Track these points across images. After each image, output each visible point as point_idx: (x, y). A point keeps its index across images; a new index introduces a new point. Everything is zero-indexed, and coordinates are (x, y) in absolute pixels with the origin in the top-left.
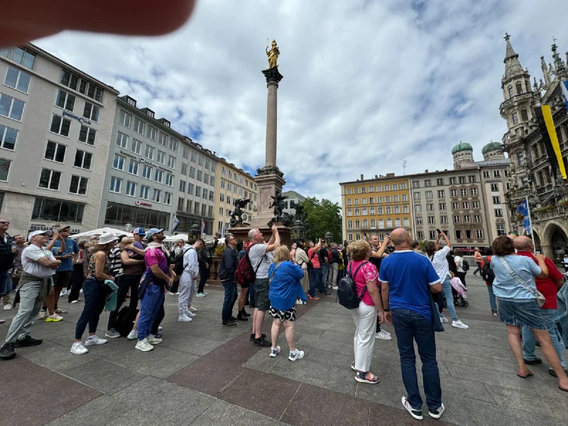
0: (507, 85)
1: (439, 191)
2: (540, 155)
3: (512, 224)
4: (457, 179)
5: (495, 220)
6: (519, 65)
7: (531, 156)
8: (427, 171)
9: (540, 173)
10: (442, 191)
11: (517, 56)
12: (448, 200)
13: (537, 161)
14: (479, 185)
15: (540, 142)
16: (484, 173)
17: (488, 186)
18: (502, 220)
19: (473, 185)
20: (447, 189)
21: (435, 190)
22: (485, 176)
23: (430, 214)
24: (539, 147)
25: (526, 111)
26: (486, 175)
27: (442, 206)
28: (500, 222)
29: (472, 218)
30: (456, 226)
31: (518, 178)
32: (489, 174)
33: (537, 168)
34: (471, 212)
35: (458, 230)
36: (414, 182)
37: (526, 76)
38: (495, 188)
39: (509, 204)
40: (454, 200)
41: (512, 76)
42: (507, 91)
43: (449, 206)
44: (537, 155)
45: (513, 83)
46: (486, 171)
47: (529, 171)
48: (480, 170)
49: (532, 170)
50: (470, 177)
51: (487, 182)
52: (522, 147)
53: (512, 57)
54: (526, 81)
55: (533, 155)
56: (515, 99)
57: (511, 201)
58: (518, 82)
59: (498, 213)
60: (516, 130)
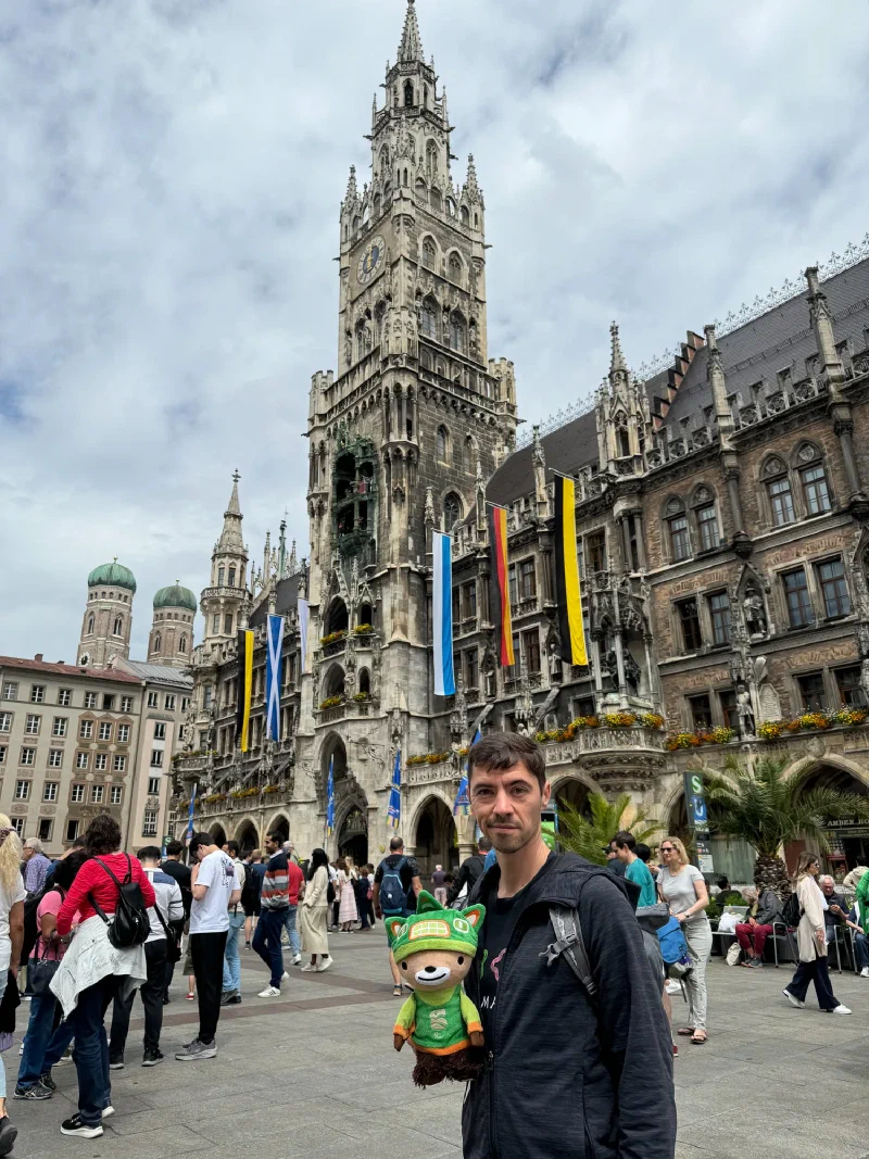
0: (220, 560)
1: (57, 720)
2: (231, 702)
3: (169, 812)
4: (100, 699)
5: (146, 802)
6: (241, 535)
7: (220, 698)
8: (39, 657)
9: (224, 731)
10: (64, 720)
11: (240, 518)
12: (70, 745)
13: (225, 709)
14: (135, 719)
15: (235, 680)
16: (151, 695)
17: (150, 726)
18: (156, 804)
19: (125, 720)
20: (74, 717)
21: (48, 715)
22: (149, 703)
23: (26, 773)
24: (232, 687)
25: (231, 616)
26: (152, 703)
27: (55, 757)
28: (152, 807)
29: (106, 792)
30: (72, 809)
31: (196, 731)
32: (158, 701)
33: (222, 722)
34: (109, 779)
35: (73, 818)
36: (8, 683)
37: (245, 560)
38: (159, 733)
39: (174, 776)
40: (82, 745)
41: (228, 550)
42: (217, 570)
43: (68, 759)
44: (227, 703)
45: (227, 561)
46: (154, 691)
47: (213, 723)
48: (145, 689)
49: (216, 723)
50: (124, 699)
51: (151, 717)
52: (214, 678)
53: (235, 517)
54: (242, 567)
55: (223, 698)
56: (223, 592)
57: (178, 772)
58: (233, 563)
59: (153, 785)
60: (213, 646)
